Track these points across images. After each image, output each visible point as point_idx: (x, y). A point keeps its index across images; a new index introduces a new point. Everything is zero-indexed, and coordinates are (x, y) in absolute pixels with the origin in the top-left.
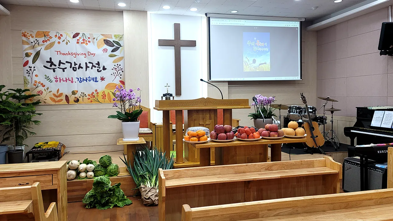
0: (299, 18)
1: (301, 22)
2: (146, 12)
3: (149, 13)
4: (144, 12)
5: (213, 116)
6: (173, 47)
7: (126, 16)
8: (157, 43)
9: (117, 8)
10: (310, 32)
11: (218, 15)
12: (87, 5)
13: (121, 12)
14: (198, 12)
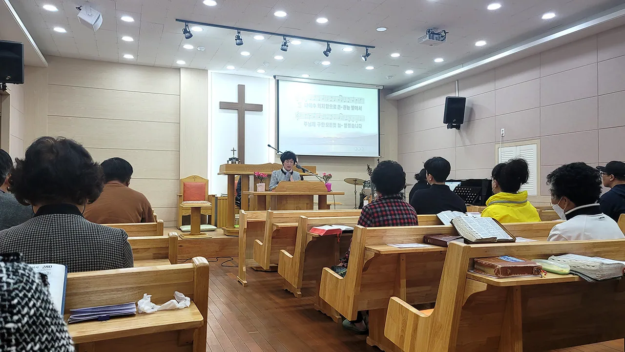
0: (377, 86)
1: (379, 89)
2: (207, 71)
3: (209, 72)
4: (205, 71)
6: (237, 111)
7: (183, 73)
8: (218, 105)
9: (174, 65)
10: (388, 100)
11: (288, 78)
12: (141, 61)
13: (178, 69)
14: (266, 74)
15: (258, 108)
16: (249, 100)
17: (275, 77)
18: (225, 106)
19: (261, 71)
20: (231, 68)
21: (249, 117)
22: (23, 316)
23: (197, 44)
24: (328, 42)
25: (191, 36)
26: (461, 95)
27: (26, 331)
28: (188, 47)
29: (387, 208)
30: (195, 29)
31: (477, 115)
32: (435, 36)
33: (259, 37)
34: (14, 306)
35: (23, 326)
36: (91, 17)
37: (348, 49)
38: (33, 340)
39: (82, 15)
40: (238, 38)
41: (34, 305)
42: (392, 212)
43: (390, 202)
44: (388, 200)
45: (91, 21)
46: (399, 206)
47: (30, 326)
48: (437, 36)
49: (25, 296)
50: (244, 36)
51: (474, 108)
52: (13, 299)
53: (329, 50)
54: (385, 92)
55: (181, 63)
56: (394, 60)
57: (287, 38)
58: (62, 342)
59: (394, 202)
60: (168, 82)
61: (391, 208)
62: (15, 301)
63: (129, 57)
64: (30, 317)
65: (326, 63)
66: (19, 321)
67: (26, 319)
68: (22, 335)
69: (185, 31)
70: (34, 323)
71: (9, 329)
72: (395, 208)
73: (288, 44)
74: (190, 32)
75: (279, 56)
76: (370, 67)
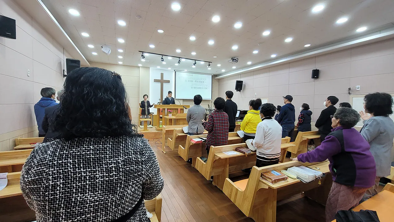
0: (212, 74)
2: (149, 68)
5: (176, 111)
6: (160, 83)
7: (141, 69)
8: (153, 81)
9: (137, 66)
10: (215, 79)
11: (180, 71)
12: (125, 64)
13: (139, 67)
14: (171, 69)
15: (168, 82)
16: (165, 78)
17: (174, 70)
18: (156, 81)
19: (169, 69)
20: (159, 67)
21: (165, 84)
22: (146, 156)
23: (146, 60)
24: (195, 60)
25: (145, 57)
26: (241, 80)
27: (147, 160)
28: (143, 60)
29: (217, 115)
30: (146, 55)
31: (247, 87)
32: (234, 60)
33: (170, 58)
34: (143, 153)
35: (146, 159)
36: (107, 50)
37: (202, 63)
38: (149, 163)
39: (103, 49)
40: (162, 58)
41: (148, 153)
42: (219, 117)
43: (219, 113)
44: (218, 112)
45: (106, 52)
46: (222, 114)
47: (148, 159)
48: (235, 60)
49: (146, 150)
50: (164, 57)
51: (246, 85)
52: (143, 151)
53: (196, 63)
54: (214, 76)
55: (140, 65)
56: (218, 67)
57: (180, 59)
58: (156, 162)
59: (220, 113)
60: (135, 72)
61: (219, 115)
62: (144, 152)
63: (120, 63)
64: (148, 156)
65: (194, 67)
66: (145, 158)
67: (147, 157)
68: (146, 162)
69: (142, 56)
70: (149, 158)
71: (143, 160)
72: (220, 115)
73: (180, 61)
74: (144, 56)
75: (177, 64)
76: (209, 69)
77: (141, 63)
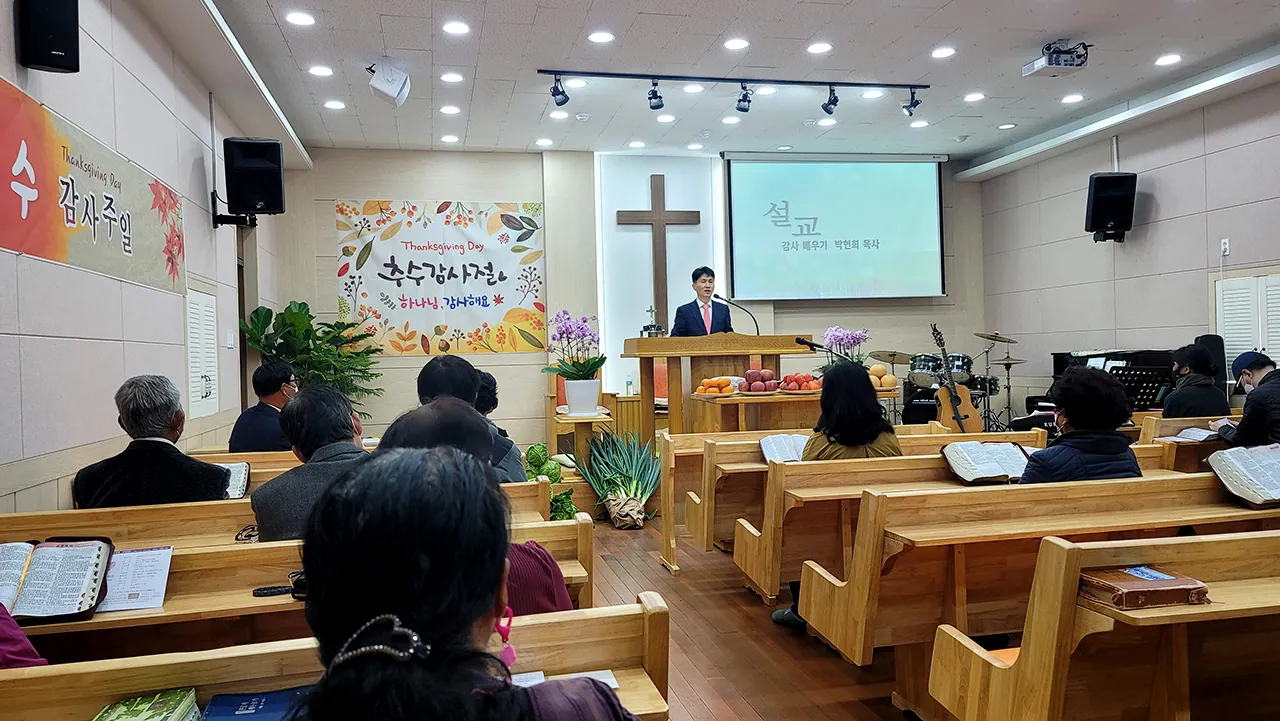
0: (934, 156)
1: (939, 164)
2: (592, 153)
3: (597, 155)
4: (589, 154)
6: (649, 227)
7: (548, 163)
8: (613, 219)
9: (531, 148)
10: (959, 184)
12: (471, 144)
13: (539, 154)
14: (704, 150)
15: (692, 218)
16: (674, 203)
17: (722, 155)
18: (627, 219)
19: (695, 147)
20: (637, 145)
21: (674, 236)
23: (574, 111)
24: (831, 84)
25: (567, 99)
26: (1126, 168)
28: (559, 115)
30: (572, 85)
32: (1063, 57)
33: (693, 89)
36: (391, 83)
37: (873, 94)
39: (377, 81)
40: (654, 95)
45: (392, 90)
48: (1068, 57)
50: (663, 88)
53: (834, 101)
54: (951, 168)
55: (544, 143)
56: (971, 106)
57: (749, 86)
63: (450, 139)
65: (828, 122)
69: (556, 92)
73: (751, 97)
74: (563, 93)
75: (732, 120)
76: (919, 124)
77: (552, 129)
